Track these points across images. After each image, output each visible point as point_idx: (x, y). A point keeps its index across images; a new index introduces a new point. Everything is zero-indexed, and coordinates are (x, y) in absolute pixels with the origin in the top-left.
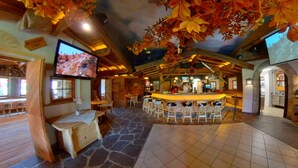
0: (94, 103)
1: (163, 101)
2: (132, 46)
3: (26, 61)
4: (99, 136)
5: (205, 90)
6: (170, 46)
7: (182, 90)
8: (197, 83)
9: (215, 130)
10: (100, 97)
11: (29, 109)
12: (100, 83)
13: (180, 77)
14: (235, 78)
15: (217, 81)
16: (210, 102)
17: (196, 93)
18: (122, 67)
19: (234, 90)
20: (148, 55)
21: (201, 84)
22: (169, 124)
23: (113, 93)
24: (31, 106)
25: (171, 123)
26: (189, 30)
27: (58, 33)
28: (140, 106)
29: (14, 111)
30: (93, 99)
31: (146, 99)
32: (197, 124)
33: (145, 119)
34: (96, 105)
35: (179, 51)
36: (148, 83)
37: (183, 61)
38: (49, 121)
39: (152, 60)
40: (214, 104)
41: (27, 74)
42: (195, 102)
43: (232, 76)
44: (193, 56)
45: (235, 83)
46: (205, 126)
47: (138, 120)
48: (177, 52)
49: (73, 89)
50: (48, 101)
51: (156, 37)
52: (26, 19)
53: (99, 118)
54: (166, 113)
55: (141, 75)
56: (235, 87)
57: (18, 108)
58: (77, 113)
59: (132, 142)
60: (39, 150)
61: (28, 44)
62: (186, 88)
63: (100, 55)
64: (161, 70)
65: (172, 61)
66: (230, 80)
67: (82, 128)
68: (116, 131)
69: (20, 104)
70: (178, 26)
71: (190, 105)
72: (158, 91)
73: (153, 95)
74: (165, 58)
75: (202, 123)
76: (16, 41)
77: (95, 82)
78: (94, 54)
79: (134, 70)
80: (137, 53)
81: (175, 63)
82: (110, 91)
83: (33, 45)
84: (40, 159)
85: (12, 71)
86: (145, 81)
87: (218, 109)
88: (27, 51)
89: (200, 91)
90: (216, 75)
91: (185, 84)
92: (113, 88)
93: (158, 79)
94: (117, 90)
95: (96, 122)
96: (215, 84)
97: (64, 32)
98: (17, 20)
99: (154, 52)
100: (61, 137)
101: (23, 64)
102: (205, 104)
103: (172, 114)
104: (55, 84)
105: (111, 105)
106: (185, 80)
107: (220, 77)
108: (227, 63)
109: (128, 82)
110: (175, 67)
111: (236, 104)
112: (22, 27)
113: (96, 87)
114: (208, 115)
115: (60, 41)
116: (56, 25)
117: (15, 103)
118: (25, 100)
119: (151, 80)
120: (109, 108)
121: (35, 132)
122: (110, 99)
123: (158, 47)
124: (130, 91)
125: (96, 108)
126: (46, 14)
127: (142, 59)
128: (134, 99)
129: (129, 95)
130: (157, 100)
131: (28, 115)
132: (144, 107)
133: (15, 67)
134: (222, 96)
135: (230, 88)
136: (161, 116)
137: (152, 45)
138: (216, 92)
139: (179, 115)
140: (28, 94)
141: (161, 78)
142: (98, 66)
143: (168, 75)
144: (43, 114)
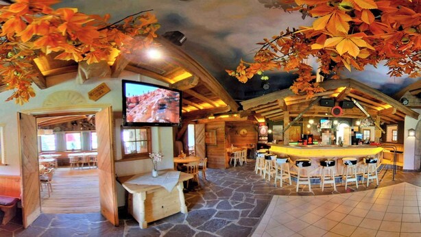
0: (178, 160)
1: (289, 158)
2: (235, 70)
3: (94, 113)
4: (183, 208)
5: (355, 141)
6: (304, 69)
7: (320, 140)
8: (343, 130)
9: (371, 197)
10: (186, 152)
11: (100, 164)
12: (187, 129)
13: (318, 120)
14: (395, 127)
15: (373, 128)
16: (361, 159)
17: (341, 145)
18: (220, 103)
19: (393, 142)
20: (264, 82)
21: (349, 132)
22: (300, 194)
23: (207, 145)
24: (102, 160)
25: (303, 193)
26: (340, 51)
27: (120, 72)
28: (251, 167)
29: (86, 165)
30: (176, 154)
31: (261, 154)
32: (344, 192)
33: (260, 187)
34: (181, 164)
35: (319, 78)
36: (263, 130)
37: (325, 94)
38: (119, 180)
39: (270, 91)
40: (368, 162)
41: (96, 126)
42: (340, 159)
43: (392, 124)
44: (341, 89)
45: (395, 133)
46: (356, 193)
47: (247, 188)
48: (314, 80)
49: (149, 141)
50: (119, 156)
51: (280, 54)
52: (82, 72)
53: (185, 183)
54: (294, 177)
55: (253, 115)
56: (395, 139)
57: (90, 163)
58: (155, 174)
59: (236, 222)
60: (104, 209)
61: (91, 95)
62: (326, 138)
63: (182, 89)
64: (285, 108)
65: (305, 93)
66: (389, 128)
67: (159, 194)
68: (211, 204)
69: (92, 158)
70: (322, 42)
71: (332, 164)
72: (280, 142)
73: (274, 149)
74: (294, 88)
75: (351, 189)
76: (80, 95)
77: (179, 129)
78: (173, 88)
79: (241, 108)
80: (244, 80)
81: (311, 96)
82: (203, 143)
83: (97, 94)
84: (103, 217)
85: (82, 126)
86: (258, 125)
87: (373, 167)
88: (92, 102)
89: (348, 142)
90: (372, 119)
91: (324, 130)
92: (206, 137)
93: (281, 122)
94: (213, 140)
95: (180, 188)
96: (369, 132)
97: (126, 69)
98: (74, 77)
99: (274, 77)
100: (131, 200)
101: (91, 116)
102: (354, 163)
103: (303, 178)
104: (127, 135)
105: (204, 164)
106: (325, 124)
107: (377, 124)
108: (388, 106)
109: (231, 127)
110: (311, 103)
111: (395, 160)
112: (81, 81)
113: (180, 137)
114: (360, 177)
115: (124, 82)
116: (115, 65)
117: (87, 157)
118: (96, 154)
119: (269, 124)
120: (200, 168)
121: (103, 189)
122: (202, 155)
123: (282, 69)
124: (233, 142)
125: (181, 168)
126: (98, 59)
127: (254, 88)
128: (241, 156)
129: (232, 149)
130: (279, 157)
131: (99, 170)
132: (257, 168)
133: (85, 121)
134: (378, 150)
135: (389, 139)
136: (286, 183)
137: (272, 67)
138: (370, 144)
139: (315, 180)
140: (99, 149)
141: (287, 121)
142: (181, 105)
143: (298, 116)
144: (114, 171)
